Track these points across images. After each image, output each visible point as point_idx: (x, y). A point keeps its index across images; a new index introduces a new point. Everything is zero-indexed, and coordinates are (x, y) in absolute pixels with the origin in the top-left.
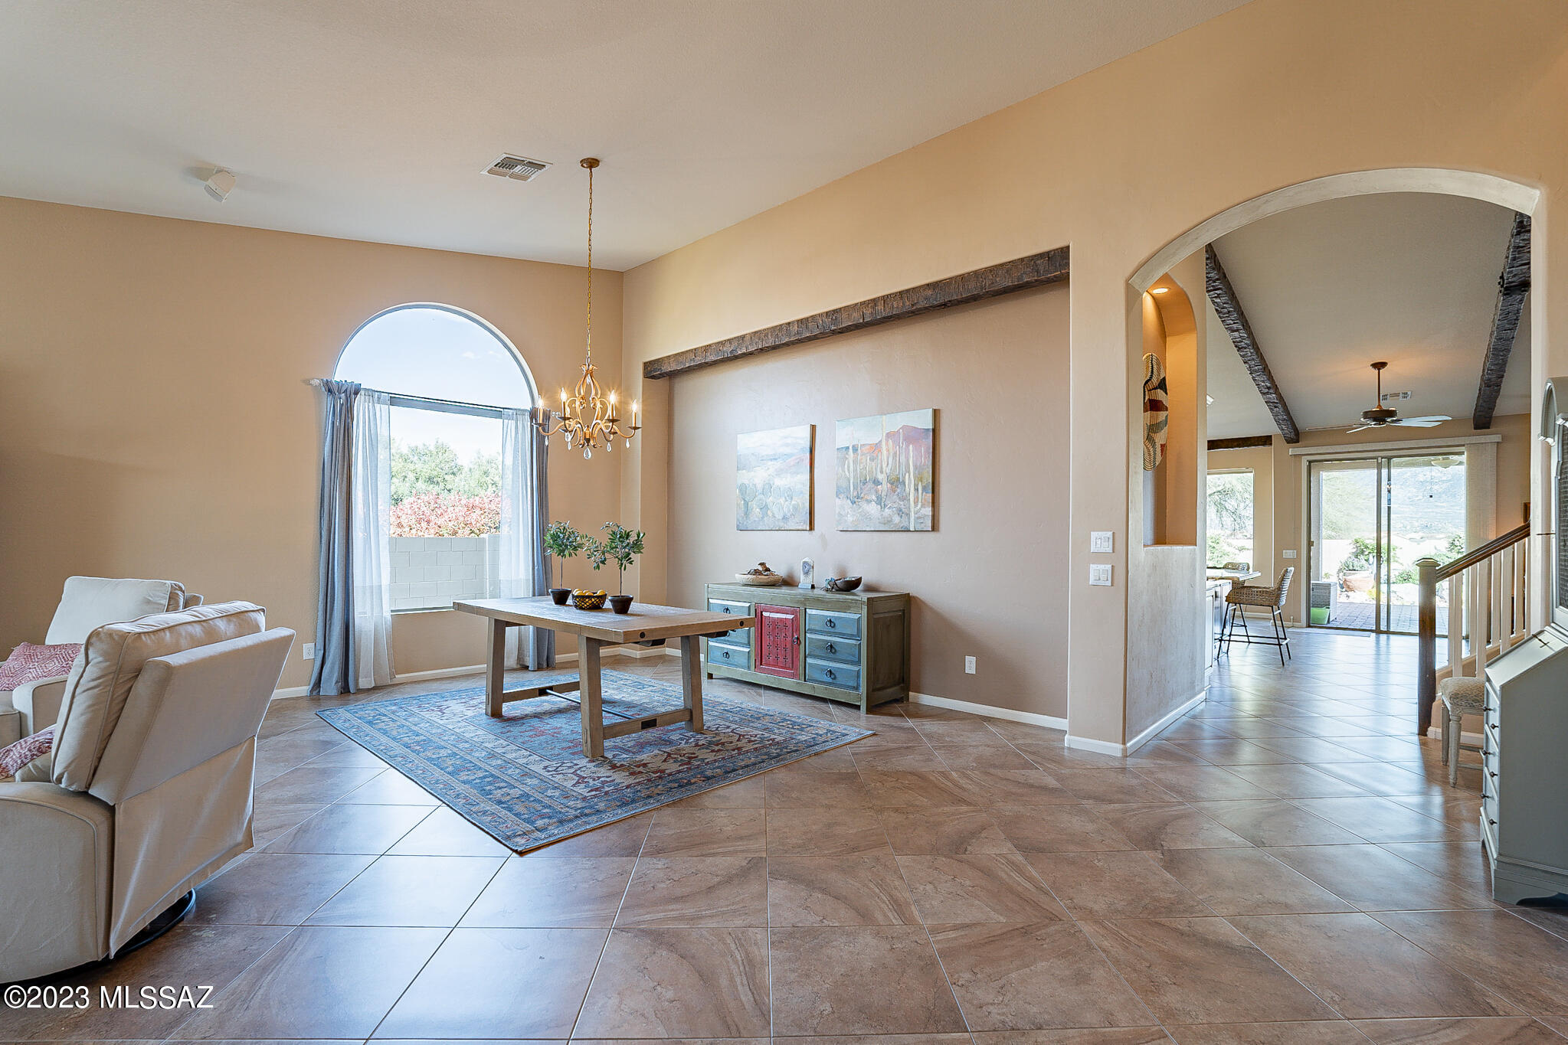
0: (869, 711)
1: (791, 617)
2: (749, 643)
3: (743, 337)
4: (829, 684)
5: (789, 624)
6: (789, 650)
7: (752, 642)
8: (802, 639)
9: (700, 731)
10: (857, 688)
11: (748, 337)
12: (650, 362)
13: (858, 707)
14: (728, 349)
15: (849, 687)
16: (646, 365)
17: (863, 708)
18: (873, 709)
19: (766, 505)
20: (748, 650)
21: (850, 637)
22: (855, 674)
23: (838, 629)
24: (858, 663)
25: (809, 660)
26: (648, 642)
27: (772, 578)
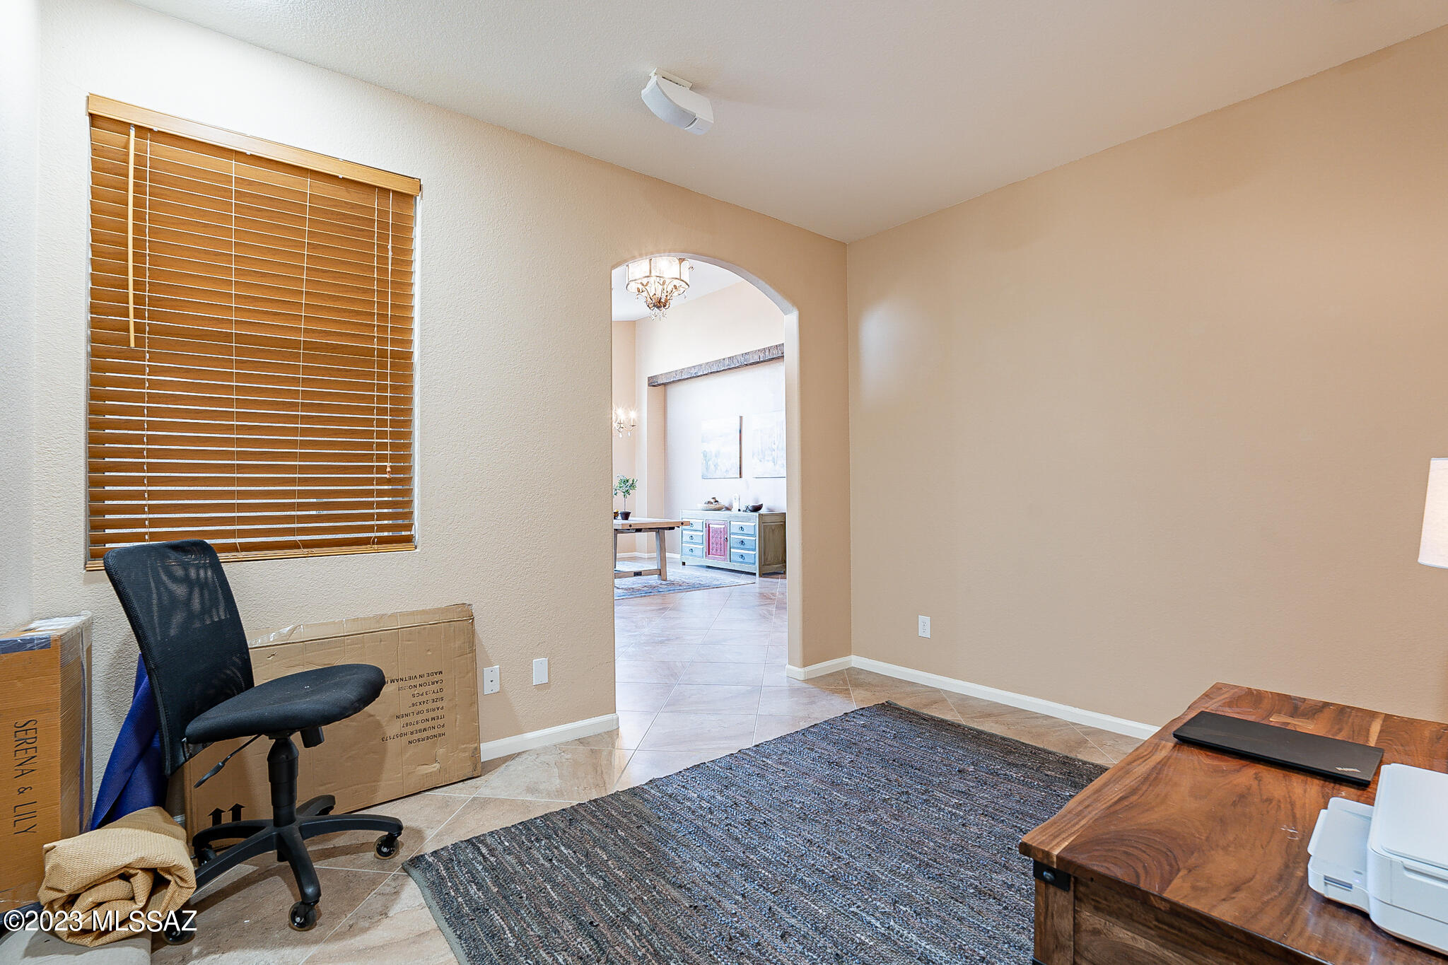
0: (760, 576)
1: (723, 526)
2: (703, 543)
3: (701, 365)
4: (741, 562)
5: (722, 530)
6: (722, 545)
7: (704, 542)
8: (728, 539)
9: (666, 580)
10: (754, 564)
11: (704, 366)
12: (651, 377)
13: (755, 574)
14: (693, 371)
15: (750, 563)
16: (649, 378)
17: (757, 574)
18: (763, 575)
19: (717, 464)
20: (702, 547)
21: (751, 535)
22: (753, 555)
23: (745, 532)
24: (755, 550)
25: (732, 550)
26: (633, 529)
27: (718, 506)
